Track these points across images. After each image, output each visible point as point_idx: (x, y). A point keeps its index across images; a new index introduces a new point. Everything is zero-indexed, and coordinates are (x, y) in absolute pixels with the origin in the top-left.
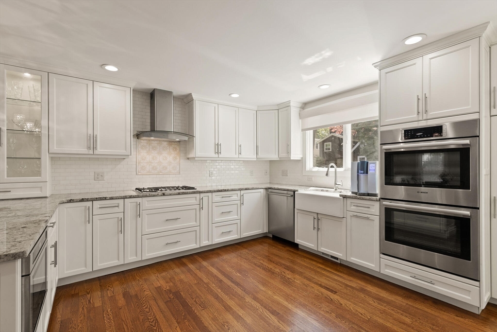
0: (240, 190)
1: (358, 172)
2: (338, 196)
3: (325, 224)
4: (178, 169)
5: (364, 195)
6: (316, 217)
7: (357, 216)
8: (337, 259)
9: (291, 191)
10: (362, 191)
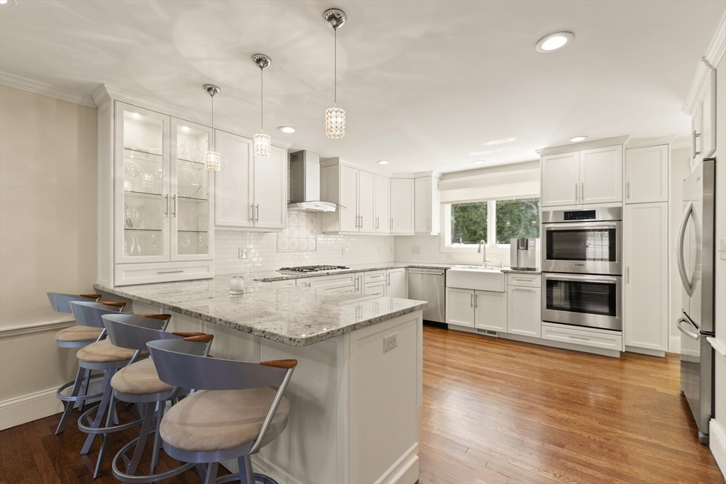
0: (387, 269)
1: (518, 248)
2: (499, 272)
3: (483, 301)
4: (314, 246)
5: (524, 269)
6: (473, 294)
7: (518, 290)
8: (495, 333)
9: (441, 268)
10: (522, 265)
